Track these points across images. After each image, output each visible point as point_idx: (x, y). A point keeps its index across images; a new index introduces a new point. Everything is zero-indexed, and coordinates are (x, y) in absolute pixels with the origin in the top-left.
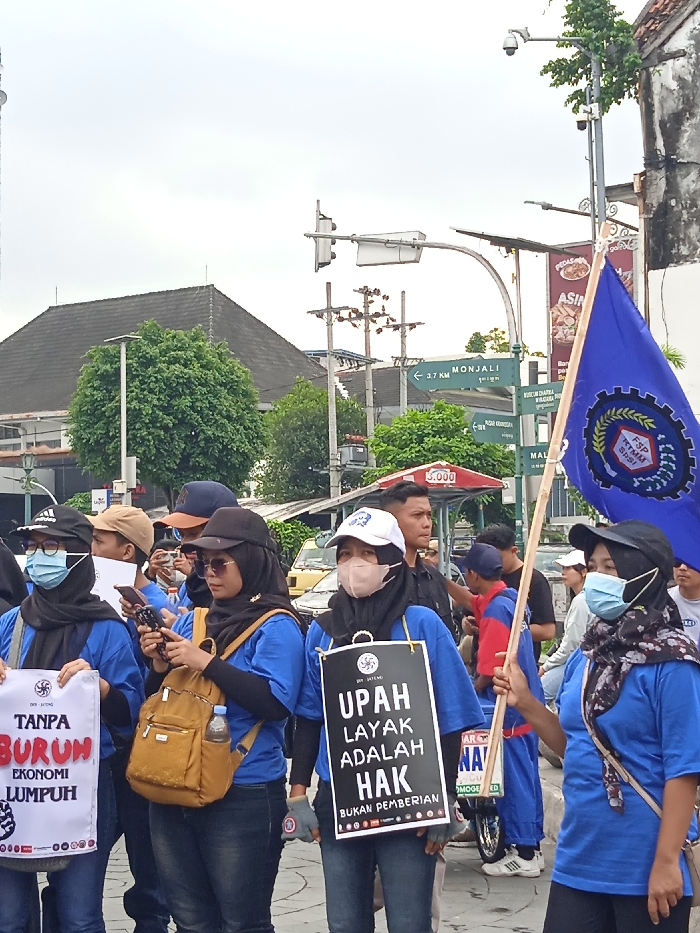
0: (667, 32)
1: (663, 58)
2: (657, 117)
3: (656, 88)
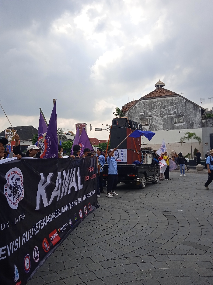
0: (126, 113)
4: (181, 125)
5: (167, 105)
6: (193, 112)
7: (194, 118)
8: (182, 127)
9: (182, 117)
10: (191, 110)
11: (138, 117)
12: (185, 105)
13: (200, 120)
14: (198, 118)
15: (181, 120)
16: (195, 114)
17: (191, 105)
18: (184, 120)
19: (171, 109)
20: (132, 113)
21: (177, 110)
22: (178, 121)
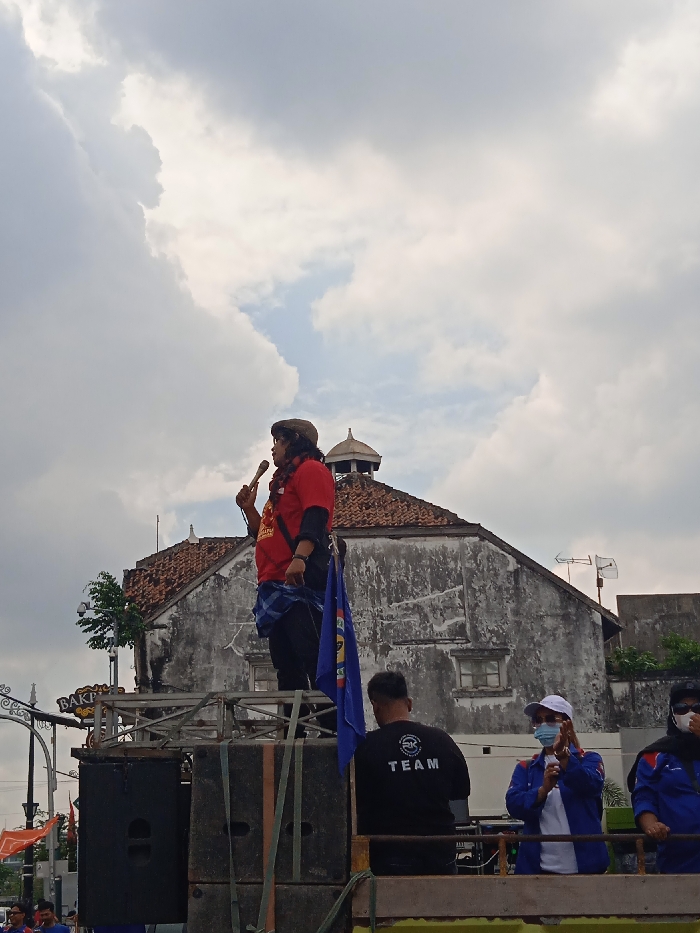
0: (157, 614)
1: (153, 627)
2: (148, 659)
3: (148, 643)
4: (497, 707)
5: (415, 584)
6: (560, 632)
7: (566, 671)
8: (501, 717)
9: (500, 658)
10: (549, 623)
11: (238, 643)
12: (517, 588)
13: (601, 683)
14: (590, 672)
15: (493, 680)
16: (570, 645)
17: (549, 595)
18: (509, 680)
19: (434, 610)
20: (198, 614)
21: (473, 615)
22: (476, 687)
